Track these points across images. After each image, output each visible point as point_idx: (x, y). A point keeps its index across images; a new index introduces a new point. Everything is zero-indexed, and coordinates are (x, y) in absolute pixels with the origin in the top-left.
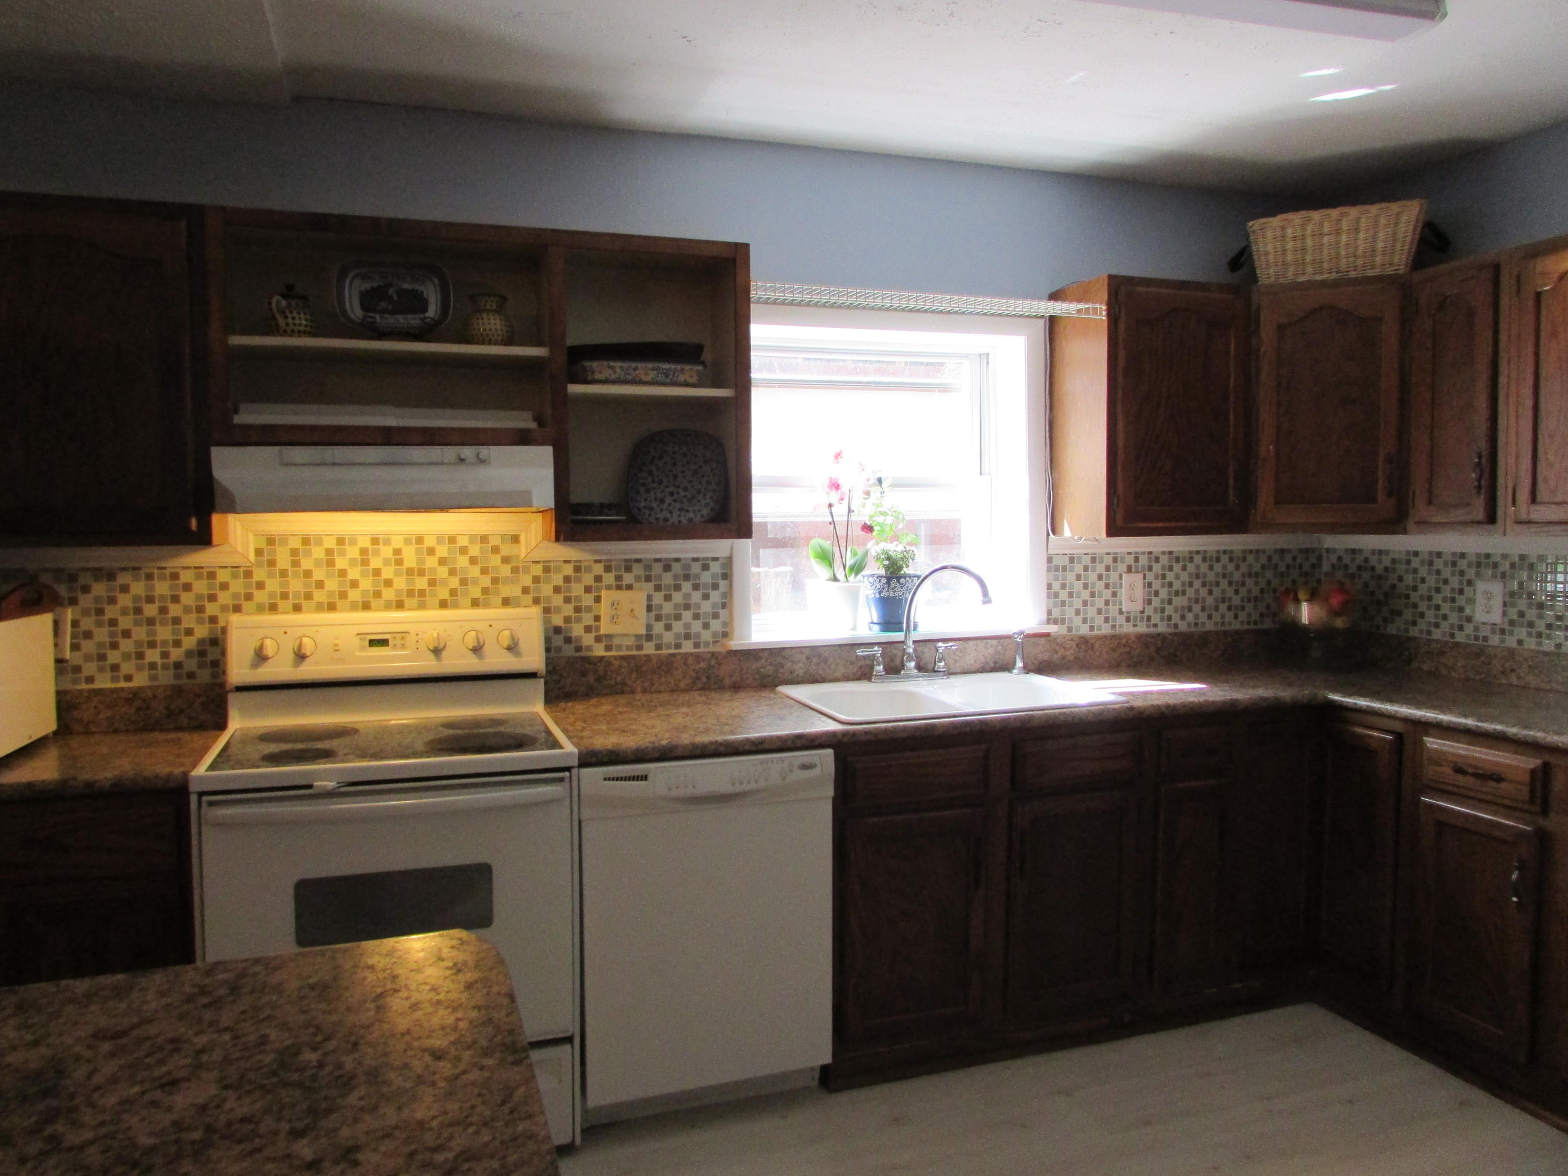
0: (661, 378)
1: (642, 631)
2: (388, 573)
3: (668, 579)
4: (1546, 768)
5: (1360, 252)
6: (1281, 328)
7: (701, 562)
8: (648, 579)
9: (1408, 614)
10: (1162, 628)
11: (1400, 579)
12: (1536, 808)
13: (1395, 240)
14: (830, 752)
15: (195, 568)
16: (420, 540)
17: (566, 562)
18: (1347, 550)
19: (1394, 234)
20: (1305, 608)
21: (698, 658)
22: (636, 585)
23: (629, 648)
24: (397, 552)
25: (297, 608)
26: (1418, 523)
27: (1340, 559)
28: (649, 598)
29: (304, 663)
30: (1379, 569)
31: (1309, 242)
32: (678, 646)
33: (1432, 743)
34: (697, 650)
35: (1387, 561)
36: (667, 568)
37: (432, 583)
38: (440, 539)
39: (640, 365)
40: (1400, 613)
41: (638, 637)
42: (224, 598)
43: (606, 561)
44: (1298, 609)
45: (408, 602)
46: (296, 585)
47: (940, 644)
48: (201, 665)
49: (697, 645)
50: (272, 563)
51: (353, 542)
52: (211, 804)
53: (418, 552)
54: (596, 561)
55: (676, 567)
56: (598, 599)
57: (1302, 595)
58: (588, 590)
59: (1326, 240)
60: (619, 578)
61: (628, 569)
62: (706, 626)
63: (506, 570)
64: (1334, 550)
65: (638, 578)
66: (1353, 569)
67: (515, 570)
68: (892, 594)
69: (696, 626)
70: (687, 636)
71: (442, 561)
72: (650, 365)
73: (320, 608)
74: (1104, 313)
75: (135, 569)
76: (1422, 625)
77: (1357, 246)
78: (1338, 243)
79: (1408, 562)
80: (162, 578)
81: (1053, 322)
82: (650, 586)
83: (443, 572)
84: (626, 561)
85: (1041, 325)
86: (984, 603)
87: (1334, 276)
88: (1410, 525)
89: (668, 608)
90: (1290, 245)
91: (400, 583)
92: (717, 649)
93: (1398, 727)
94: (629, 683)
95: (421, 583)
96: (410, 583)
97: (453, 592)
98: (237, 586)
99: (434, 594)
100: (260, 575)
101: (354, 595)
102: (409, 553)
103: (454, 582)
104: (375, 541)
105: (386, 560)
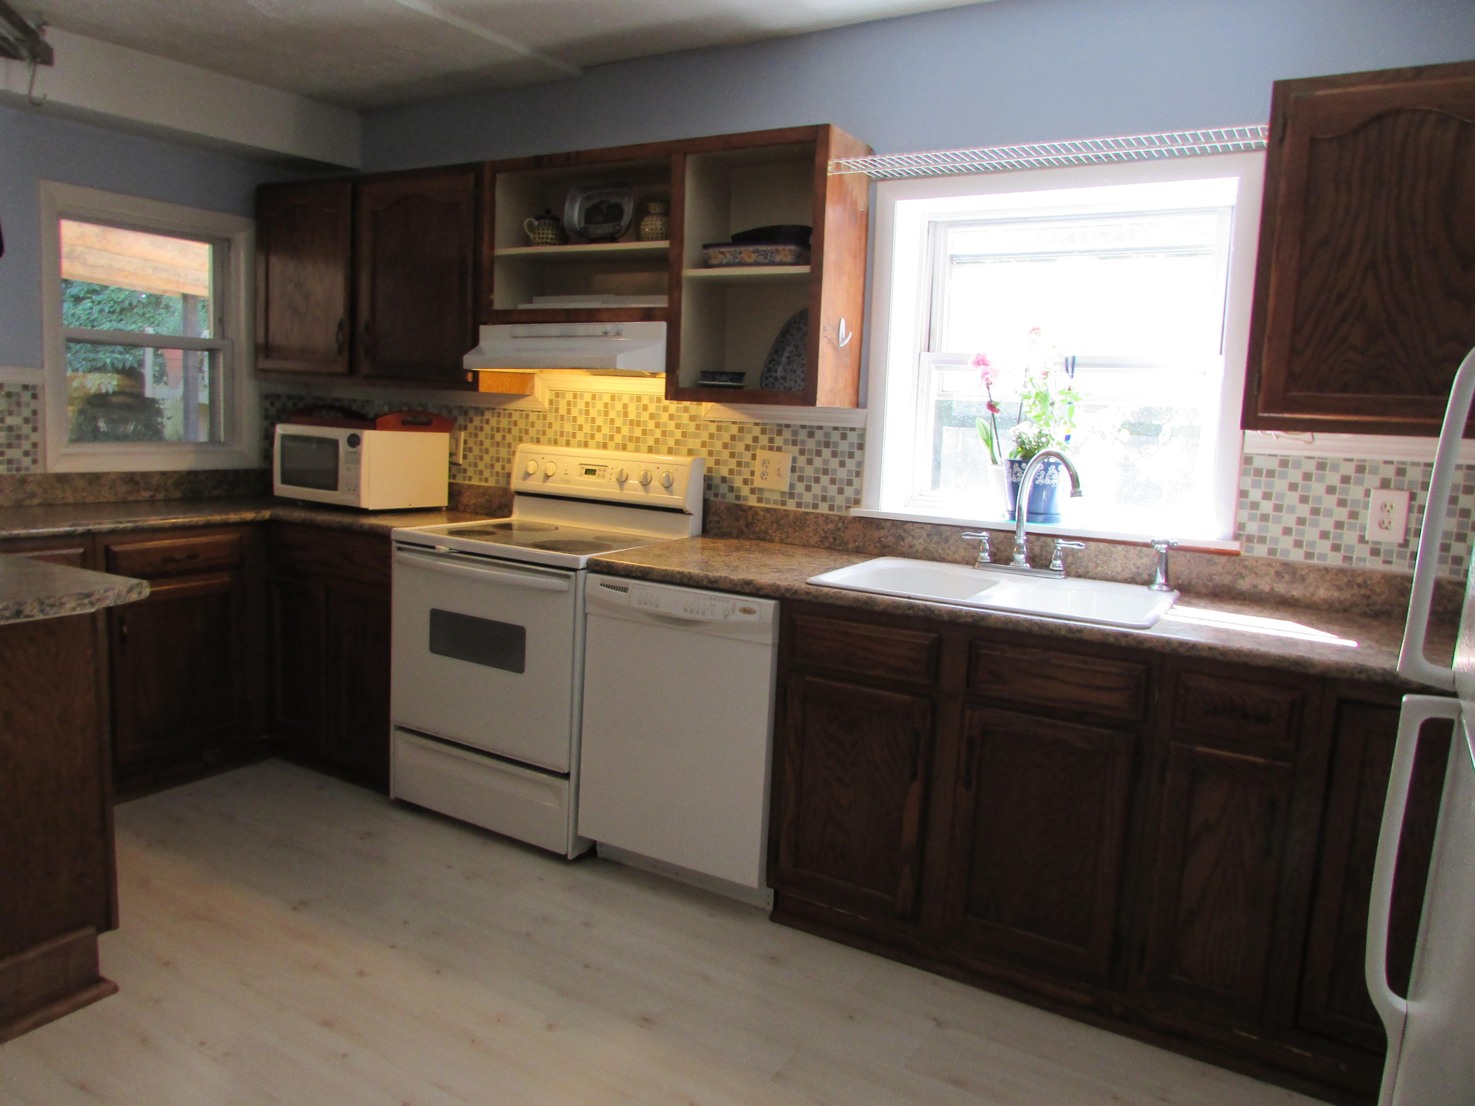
0: (761, 259)
1: (786, 489)
2: (618, 422)
3: (811, 444)
7: (840, 431)
8: (794, 443)
15: (520, 411)
16: (639, 399)
17: (734, 423)
21: (827, 518)
22: (784, 447)
23: (775, 502)
24: (625, 406)
25: (568, 444)
28: (794, 460)
29: (547, 481)
32: (815, 506)
34: (831, 513)
36: (811, 435)
37: (644, 432)
38: (651, 400)
39: (743, 249)
41: (783, 493)
43: (763, 424)
45: (631, 446)
46: (568, 428)
47: (1060, 541)
49: (831, 508)
50: (557, 410)
51: (601, 398)
52: (403, 549)
53: (637, 407)
54: (756, 424)
55: (819, 435)
56: (754, 457)
58: (747, 448)
60: (771, 440)
61: (779, 433)
62: (841, 491)
63: (692, 427)
65: (786, 442)
67: (698, 427)
69: (832, 490)
70: (824, 499)
71: (652, 416)
75: (494, 409)
82: (796, 449)
83: (651, 425)
84: (779, 425)
86: (1073, 495)
89: (809, 471)
91: (625, 431)
92: (843, 513)
94: (770, 532)
95: (638, 432)
96: (631, 431)
97: (657, 441)
98: (539, 425)
99: (645, 442)
100: (551, 418)
101: (599, 437)
102: (632, 408)
103: (658, 434)
104: (613, 398)
105: (618, 412)
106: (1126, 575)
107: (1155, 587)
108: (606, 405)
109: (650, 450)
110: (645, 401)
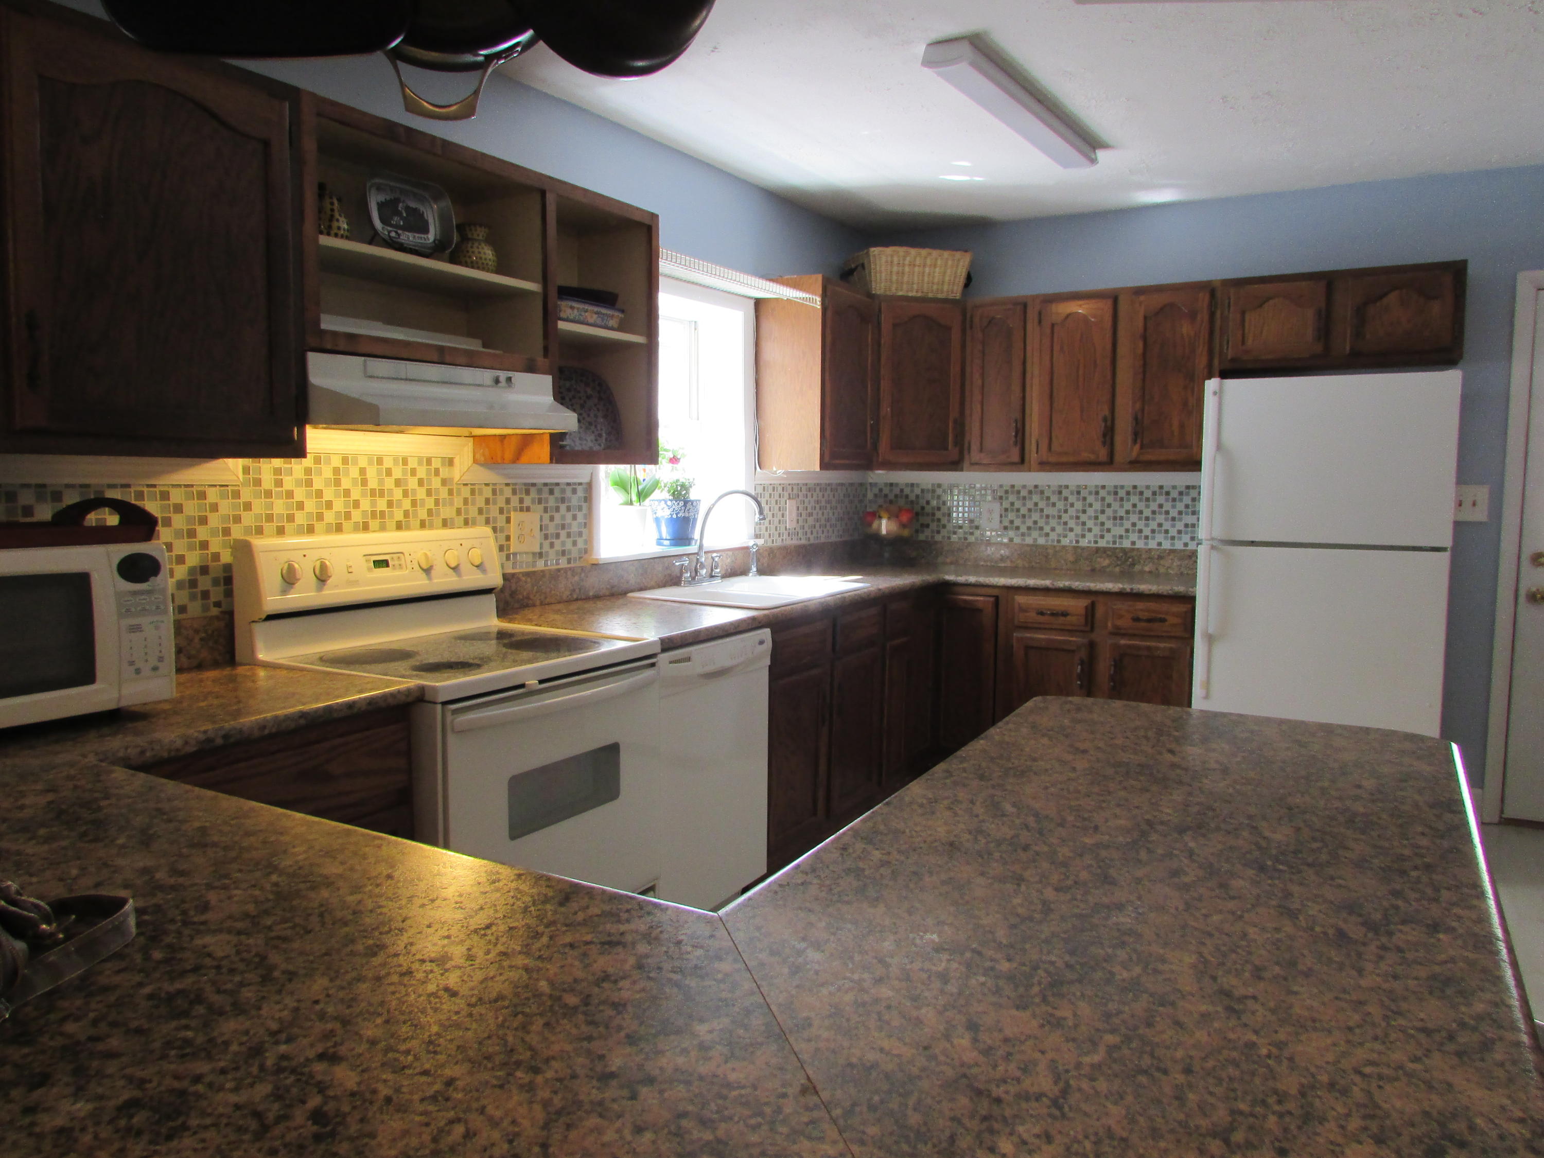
0: (599, 321)
1: (537, 550)
2: (356, 494)
3: (551, 502)
4: (1093, 604)
5: (936, 280)
6: (895, 326)
7: (571, 486)
8: (540, 502)
9: (933, 526)
10: (803, 542)
11: (928, 503)
12: (1088, 628)
13: (955, 277)
14: (768, 632)
15: (187, 486)
16: (380, 461)
17: (487, 485)
18: (886, 484)
19: (956, 273)
20: (884, 522)
21: (573, 571)
22: (532, 507)
23: (528, 565)
24: (363, 471)
25: (281, 531)
26: (972, 464)
27: (881, 490)
28: (541, 519)
29: (326, 587)
30: (912, 497)
31: (907, 269)
32: (558, 562)
33: (1021, 599)
34: (570, 565)
35: (917, 491)
36: (551, 492)
37: (390, 504)
38: (396, 461)
39: (589, 308)
40: (928, 526)
41: (534, 554)
42: (248, 519)
43: (513, 484)
44: (880, 525)
45: (374, 524)
46: (279, 507)
47: (714, 555)
48: (193, 597)
49: (569, 561)
50: (258, 482)
51: (328, 460)
52: (455, 712)
53: (379, 472)
54: (507, 485)
55: (557, 490)
56: (508, 520)
57: (883, 514)
58: (501, 511)
59: (916, 269)
60: (521, 501)
61: (528, 492)
62: (575, 544)
63: (444, 493)
64: (876, 484)
65: (533, 501)
66: (891, 497)
67: (451, 492)
68: (687, 515)
69: (569, 546)
70: (563, 553)
71: (398, 483)
72: (596, 309)
73: (300, 531)
74: (819, 303)
75: (128, 486)
76: (944, 532)
77: (933, 277)
78: (924, 273)
79: (934, 491)
80: (153, 497)
81: (759, 303)
82: (541, 507)
83: (398, 494)
84: (525, 484)
85: (752, 303)
87: (919, 294)
88: (966, 464)
89: (552, 530)
90: (895, 269)
91: (365, 505)
92: (582, 564)
93: (995, 592)
94: (531, 597)
95: (382, 505)
96: (373, 504)
97: (406, 514)
98: (225, 507)
99: (392, 515)
100: (246, 494)
101: (329, 517)
102: (371, 473)
103: (407, 504)
104: (345, 460)
105: (354, 480)
107: (752, 574)
108: (336, 471)
109: (399, 527)
110: (388, 463)
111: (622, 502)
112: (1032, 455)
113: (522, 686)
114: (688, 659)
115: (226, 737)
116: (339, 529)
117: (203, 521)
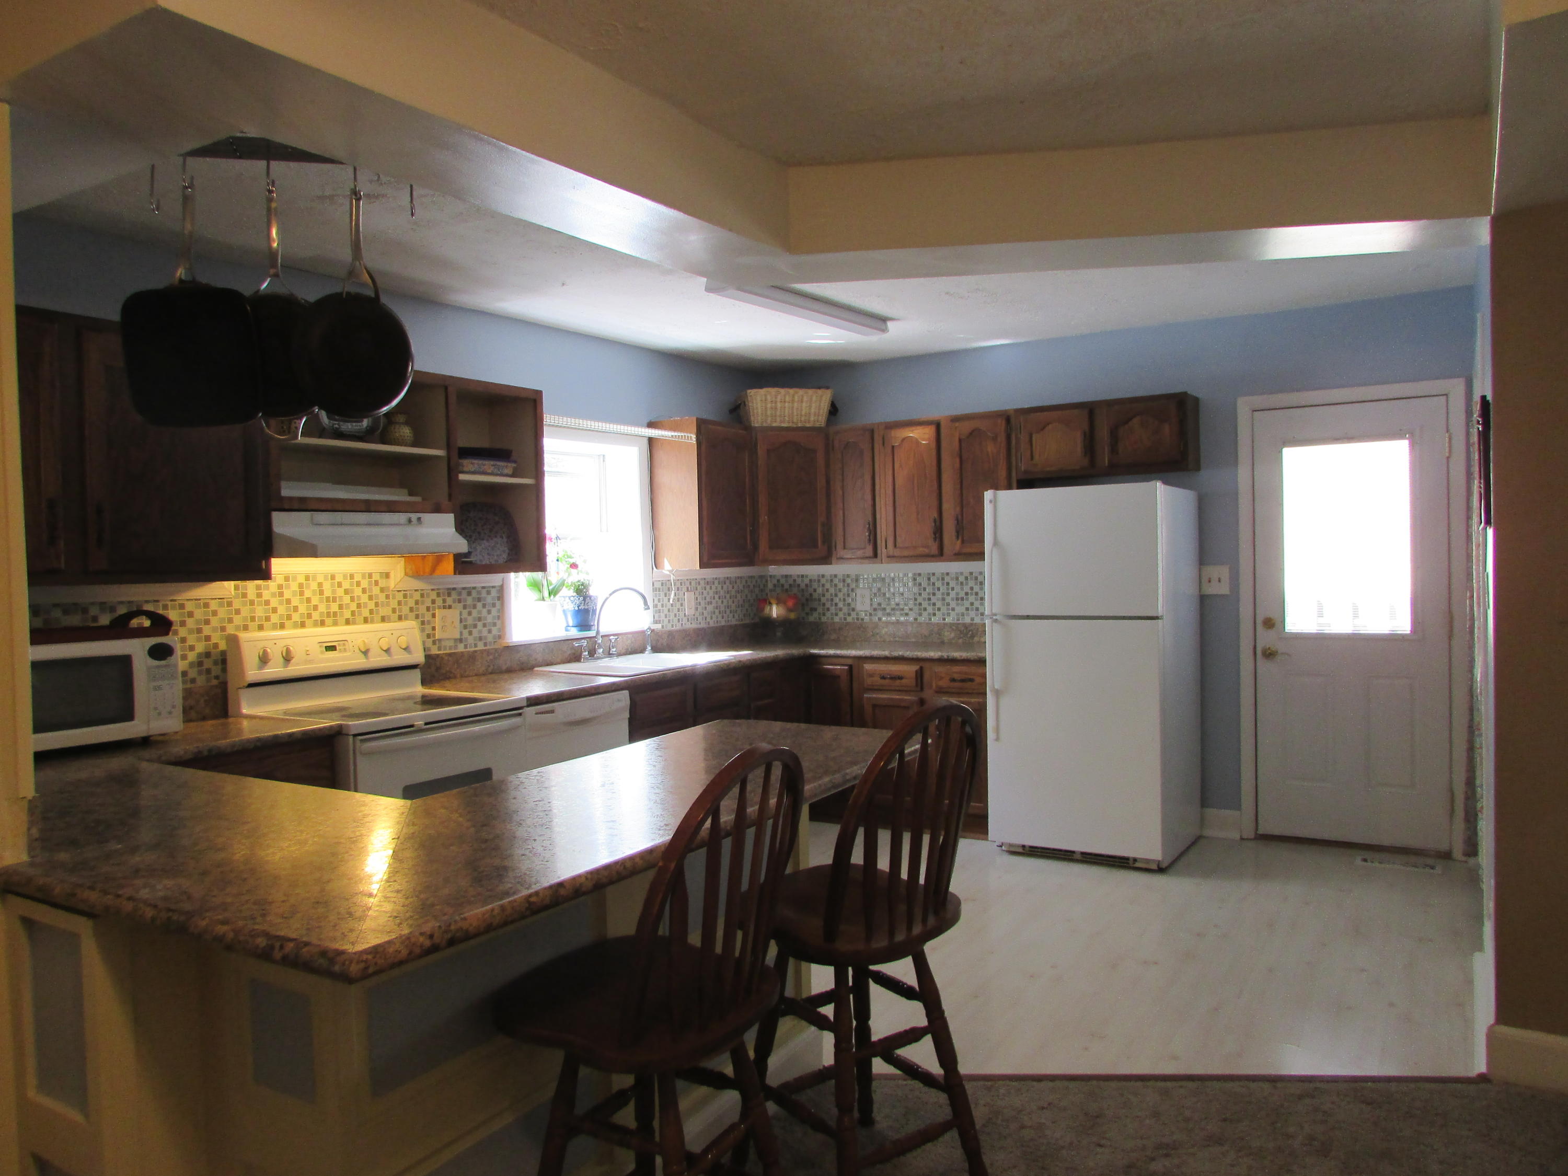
0: (496, 471)
1: (458, 636)
2: (315, 601)
3: (469, 601)
4: (921, 668)
5: (803, 413)
6: (768, 451)
7: (486, 589)
8: (460, 601)
9: (820, 610)
10: (703, 625)
11: (815, 590)
12: (919, 689)
13: (819, 409)
14: (626, 693)
15: (196, 600)
16: (333, 577)
17: (416, 590)
18: (782, 576)
19: (820, 406)
20: (774, 608)
21: (488, 652)
22: (453, 605)
23: (450, 648)
24: (320, 585)
25: (261, 628)
26: (837, 559)
27: (778, 581)
28: (461, 614)
29: (290, 665)
30: (803, 586)
31: (779, 405)
32: (476, 646)
33: (868, 667)
34: (486, 648)
35: (807, 581)
36: (469, 594)
37: (341, 607)
38: (345, 577)
39: (486, 462)
40: (815, 610)
41: (456, 640)
42: (238, 620)
43: (438, 589)
44: (771, 609)
45: (329, 621)
46: (260, 611)
47: (612, 637)
48: (200, 673)
49: (485, 644)
50: (245, 595)
51: (295, 579)
52: (362, 741)
53: (332, 585)
54: (433, 590)
55: (474, 593)
56: (434, 616)
57: (772, 601)
58: (428, 609)
59: (787, 404)
60: (444, 601)
61: (449, 595)
62: (490, 631)
63: (382, 598)
64: (774, 576)
65: (454, 601)
66: (787, 586)
67: (387, 597)
68: (586, 607)
69: (485, 632)
70: (480, 639)
71: (347, 592)
72: (492, 463)
73: (274, 627)
74: (694, 440)
75: (157, 601)
76: (828, 614)
77: (802, 410)
78: (793, 407)
79: (819, 581)
80: (174, 608)
81: (651, 440)
82: (461, 605)
83: (347, 599)
84: (448, 589)
85: (646, 441)
86: (646, 609)
87: (791, 425)
88: (834, 559)
89: (470, 621)
90: (769, 405)
91: (322, 608)
92: (496, 646)
93: (850, 662)
94: (453, 671)
95: (334, 607)
96: (328, 607)
97: (353, 613)
98: (223, 613)
99: (342, 615)
100: (237, 604)
101: (296, 617)
102: (327, 587)
103: (353, 606)
105: (314, 592)
106: (624, 651)
107: (647, 652)
108: (301, 585)
109: (348, 622)
110: (339, 578)
111: (536, 599)
112: (882, 551)
113: (412, 726)
114: (552, 712)
115: (210, 751)
116: (303, 625)
117: (207, 622)
